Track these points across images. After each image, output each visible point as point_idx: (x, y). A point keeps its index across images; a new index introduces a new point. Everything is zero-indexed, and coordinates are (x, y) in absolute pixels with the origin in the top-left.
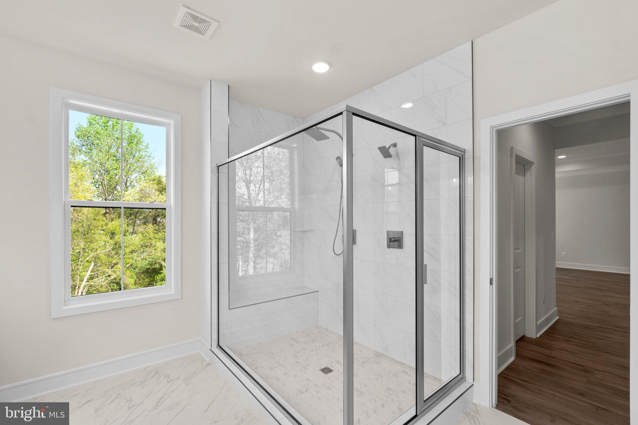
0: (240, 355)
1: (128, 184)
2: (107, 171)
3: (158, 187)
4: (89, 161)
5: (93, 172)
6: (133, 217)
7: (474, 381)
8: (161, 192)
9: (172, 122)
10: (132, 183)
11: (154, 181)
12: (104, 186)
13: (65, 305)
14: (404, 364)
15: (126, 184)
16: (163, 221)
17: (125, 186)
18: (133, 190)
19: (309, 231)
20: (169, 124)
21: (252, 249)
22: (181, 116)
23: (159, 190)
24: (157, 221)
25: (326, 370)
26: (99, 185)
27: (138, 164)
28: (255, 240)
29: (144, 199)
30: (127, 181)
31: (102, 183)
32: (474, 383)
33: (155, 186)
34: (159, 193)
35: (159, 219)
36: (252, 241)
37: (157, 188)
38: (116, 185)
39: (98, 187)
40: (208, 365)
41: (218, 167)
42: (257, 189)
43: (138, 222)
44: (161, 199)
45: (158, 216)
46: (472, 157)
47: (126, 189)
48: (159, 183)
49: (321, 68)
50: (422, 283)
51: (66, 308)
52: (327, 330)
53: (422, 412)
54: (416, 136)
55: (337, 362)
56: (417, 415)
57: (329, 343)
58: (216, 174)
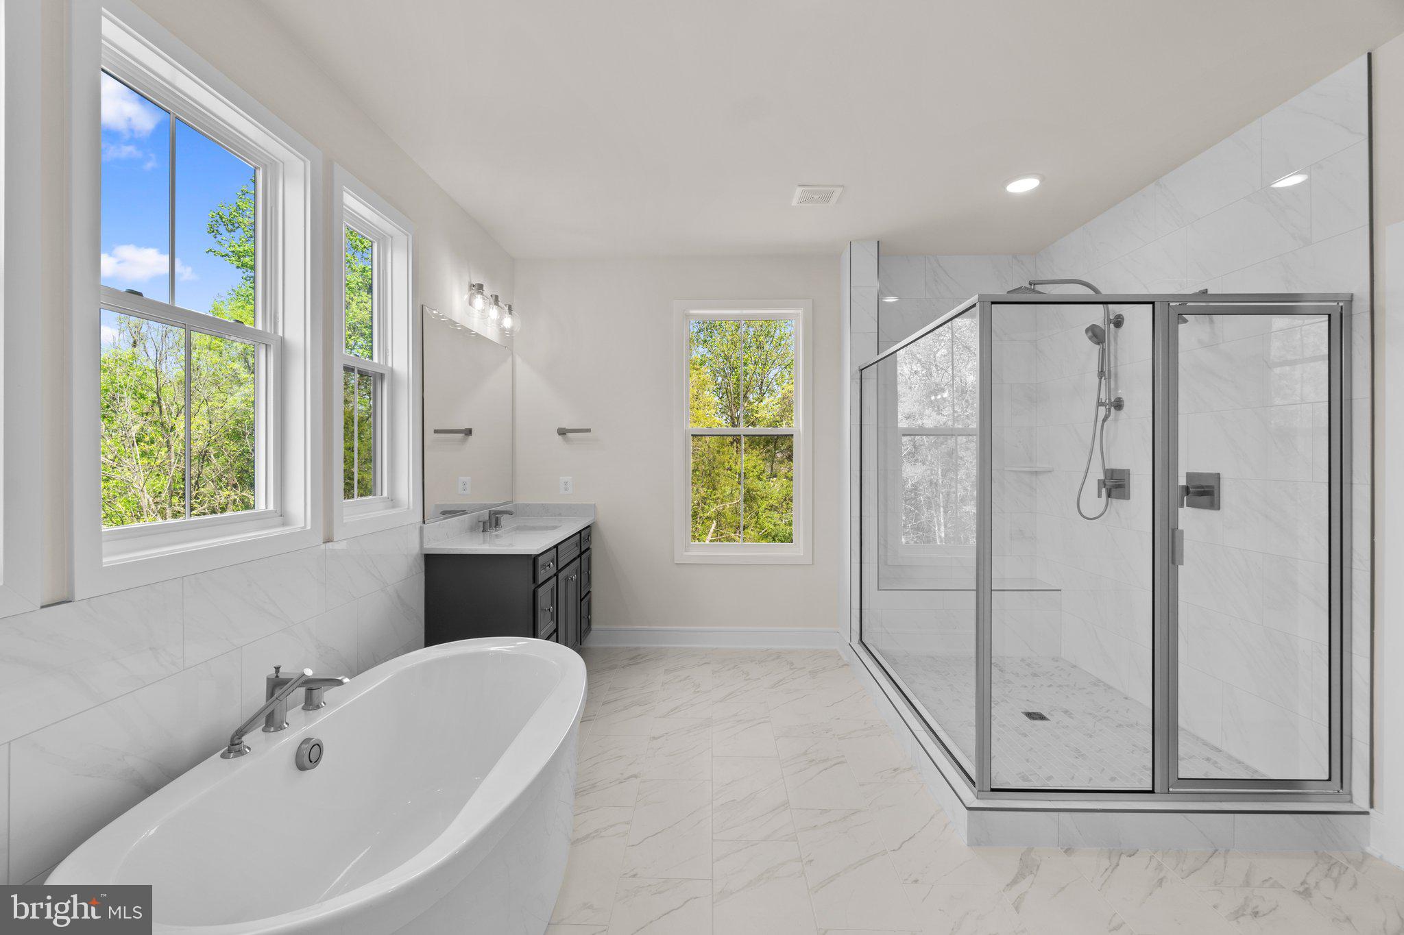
0: (894, 663)
1: (764, 388)
2: (733, 368)
4: (709, 355)
5: (715, 373)
6: (771, 447)
7: (1371, 807)
10: (770, 387)
12: (729, 394)
14: (1221, 751)
15: (761, 389)
17: (759, 392)
18: (771, 399)
19: (1044, 472)
20: (798, 314)
25: (1035, 716)
26: (723, 394)
27: (779, 352)
30: (762, 383)
31: (727, 389)
32: (1371, 811)
38: (747, 392)
39: (722, 397)
40: (845, 665)
41: (861, 370)
43: (779, 455)
46: (1368, 310)
47: (761, 397)
49: (1023, 186)
50: (1173, 563)
51: (686, 553)
52: (1075, 666)
53: (1169, 792)
54: (1153, 303)
55: (1066, 712)
56: (1152, 792)
57: (1068, 686)
58: (859, 381)
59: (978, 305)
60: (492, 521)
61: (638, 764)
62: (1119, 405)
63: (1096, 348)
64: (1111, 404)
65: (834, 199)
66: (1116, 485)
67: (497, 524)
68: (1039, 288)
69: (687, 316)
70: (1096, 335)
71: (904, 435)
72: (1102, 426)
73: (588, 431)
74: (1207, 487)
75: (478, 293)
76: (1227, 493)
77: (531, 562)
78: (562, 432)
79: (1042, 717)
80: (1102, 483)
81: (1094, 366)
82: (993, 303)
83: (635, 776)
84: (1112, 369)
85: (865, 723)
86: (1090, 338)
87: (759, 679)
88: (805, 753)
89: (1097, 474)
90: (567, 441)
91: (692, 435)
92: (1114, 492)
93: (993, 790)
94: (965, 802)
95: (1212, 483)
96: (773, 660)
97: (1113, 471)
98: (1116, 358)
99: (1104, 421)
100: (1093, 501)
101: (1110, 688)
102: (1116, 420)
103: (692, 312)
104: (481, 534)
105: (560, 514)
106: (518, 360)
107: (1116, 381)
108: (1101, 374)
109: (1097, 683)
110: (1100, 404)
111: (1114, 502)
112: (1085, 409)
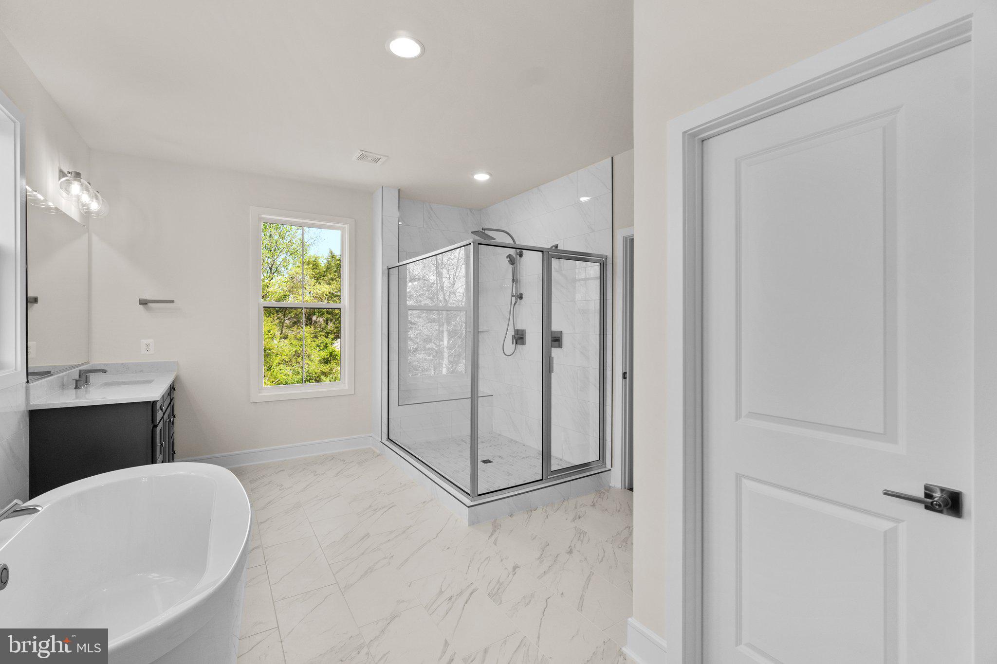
3: (314, 273)
6: (281, 314)
7: (612, 467)
8: (317, 279)
9: (347, 227)
10: (279, 268)
11: (309, 264)
13: (260, 393)
16: (319, 321)
17: (269, 272)
18: (280, 278)
20: (344, 228)
21: (446, 361)
22: (355, 221)
23: (315, 277)
24: (311, 321)
25: (486, 462)
28: (450, 348)
29: (295, 290)
30: (272, 265)
32: (612, 469)
33: (310, 272)
34: (315, 281)
35: (314, 318)
36: (445, 349)
37: (312, 274)
41: (389, 269)
42: (451, 277)
43: (287, 322)
44: (318, 290)
45: (314, 314)
46: (611, 263)
47: (271, 276)
48: (315, 266)
49: (482, 177)
50: (550, 372)
51: (260, 394)
52: (500, 435)
53: (548, 479)
54: (543, 251)
55: (500, 457)
56: (542, 480)
57: (498, 445)
58: (387, 275)
59: (472, 244)
60: (83, 379)
61: (256, 540)
62: (521, 297)
63: (511, 266)
64: (517, 296)
65: (380, 162)
66: (519, 338)
67: (87, 381)
68: (486, 232)
69: (260, 219)
70: (512, 261)
71: (409, 310)
72: (514, 306)
73: (172, 302)
74: (558, 337)
75: (75, 180)
76: (565, 340)
77: (150, 408)
78: (144, 302)
79: (490, 462)
80: (514, 337)
81: (510, 277)
82: (479, 244)
83: (258, 547)
84: (518, 278)
85: (401, 484)
86: (509, 261)
87: (324, 473)
88: (370, 506)
89: (511, 333)
90: (148, 309)
91: (264, 307)
92: (519, 341)
93: (479, 495)
94: (466, 504)
95: (559, 335)
96: (330, 460)
97: (518, 331)
98: (519, 273)
99: (514, 305)
100: (510, 346)
101: (517, 442)
102: (519, 304)
103: (263, 216)
104: (74, 391)
105: (142, 371)
106: (95, 238)
107: (520, 285)
108: (513, 280)
109: (511, 441)
110: (513, 296)
111: (519, 346)
112: (506, 298)
